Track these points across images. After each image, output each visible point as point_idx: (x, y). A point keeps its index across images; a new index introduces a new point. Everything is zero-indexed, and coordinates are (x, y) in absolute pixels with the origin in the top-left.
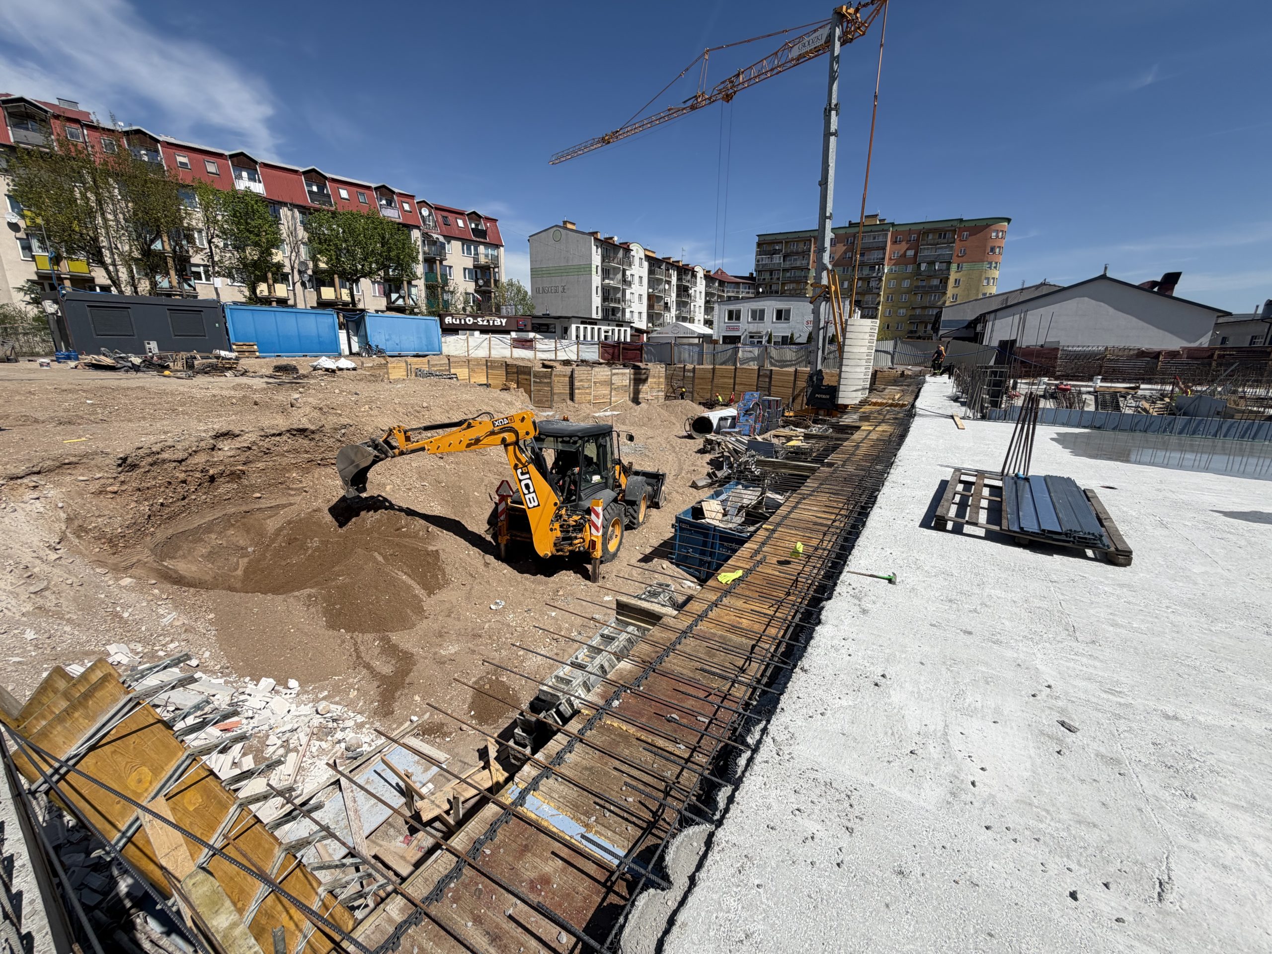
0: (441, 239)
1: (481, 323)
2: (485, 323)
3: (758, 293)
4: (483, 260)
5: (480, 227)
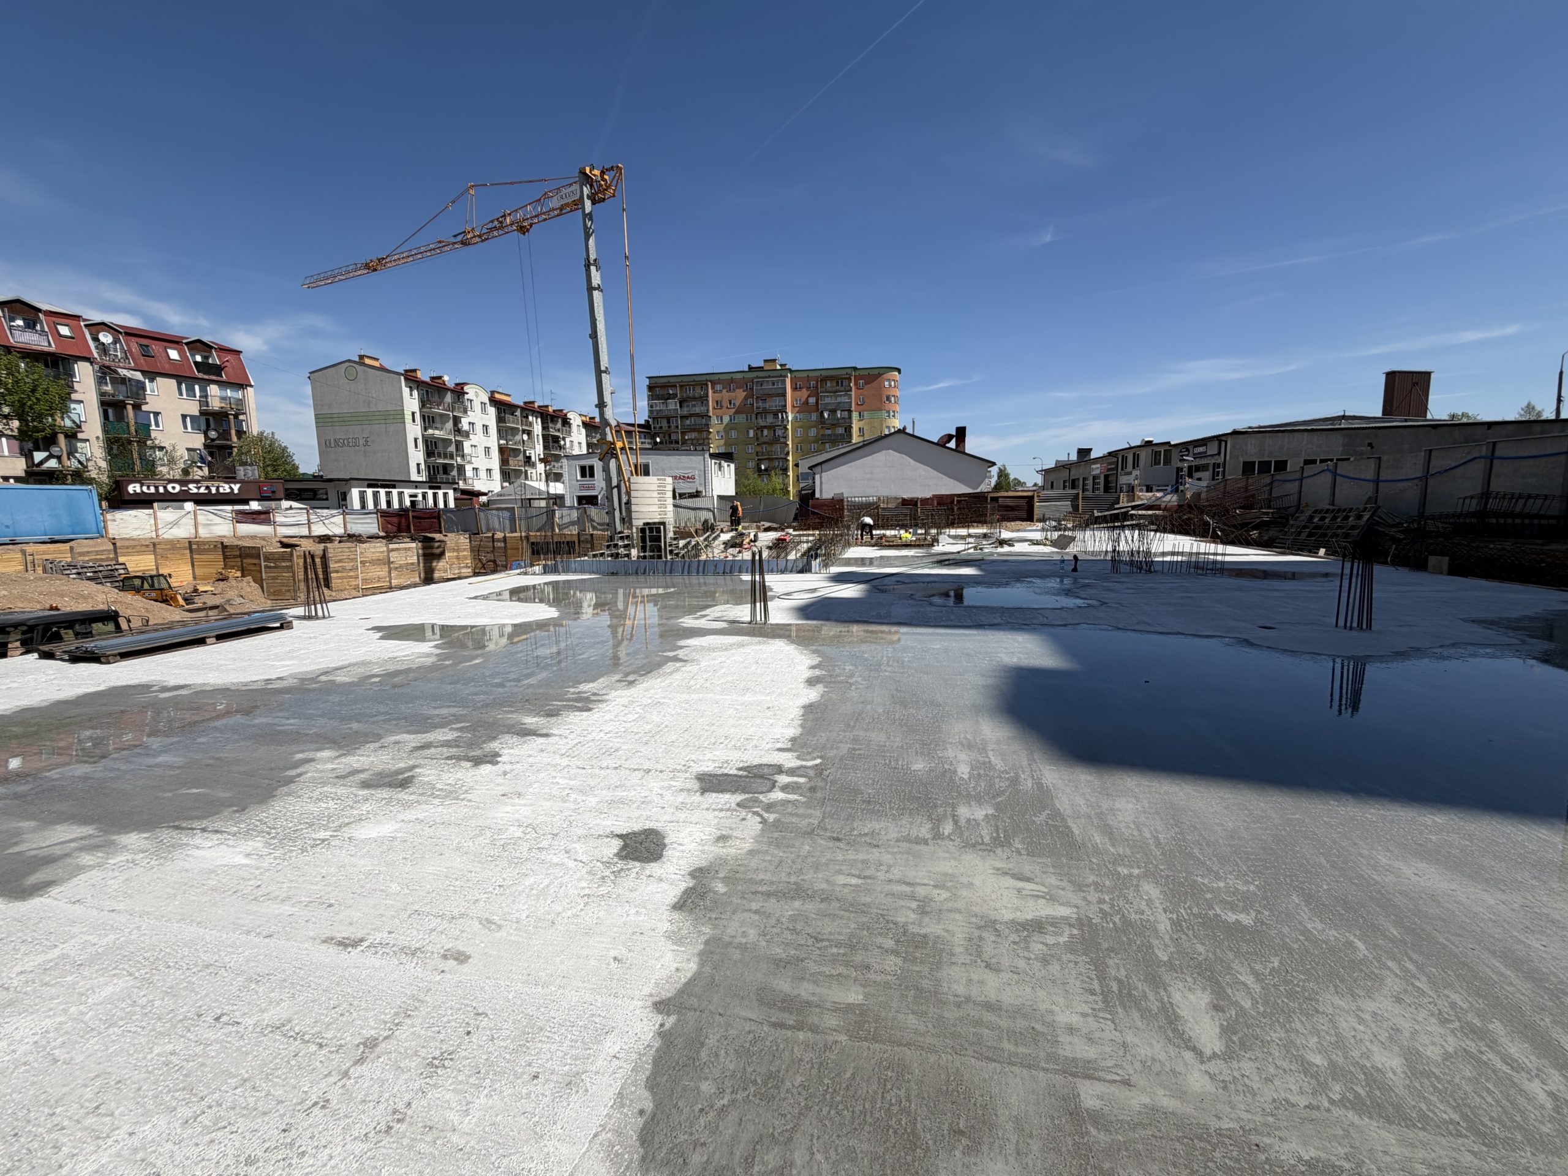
0: (138, 376)
1: (195, 491)
2: (202, 490)
3: (656, 443)
4: (215, 404)
5: (210, 361)
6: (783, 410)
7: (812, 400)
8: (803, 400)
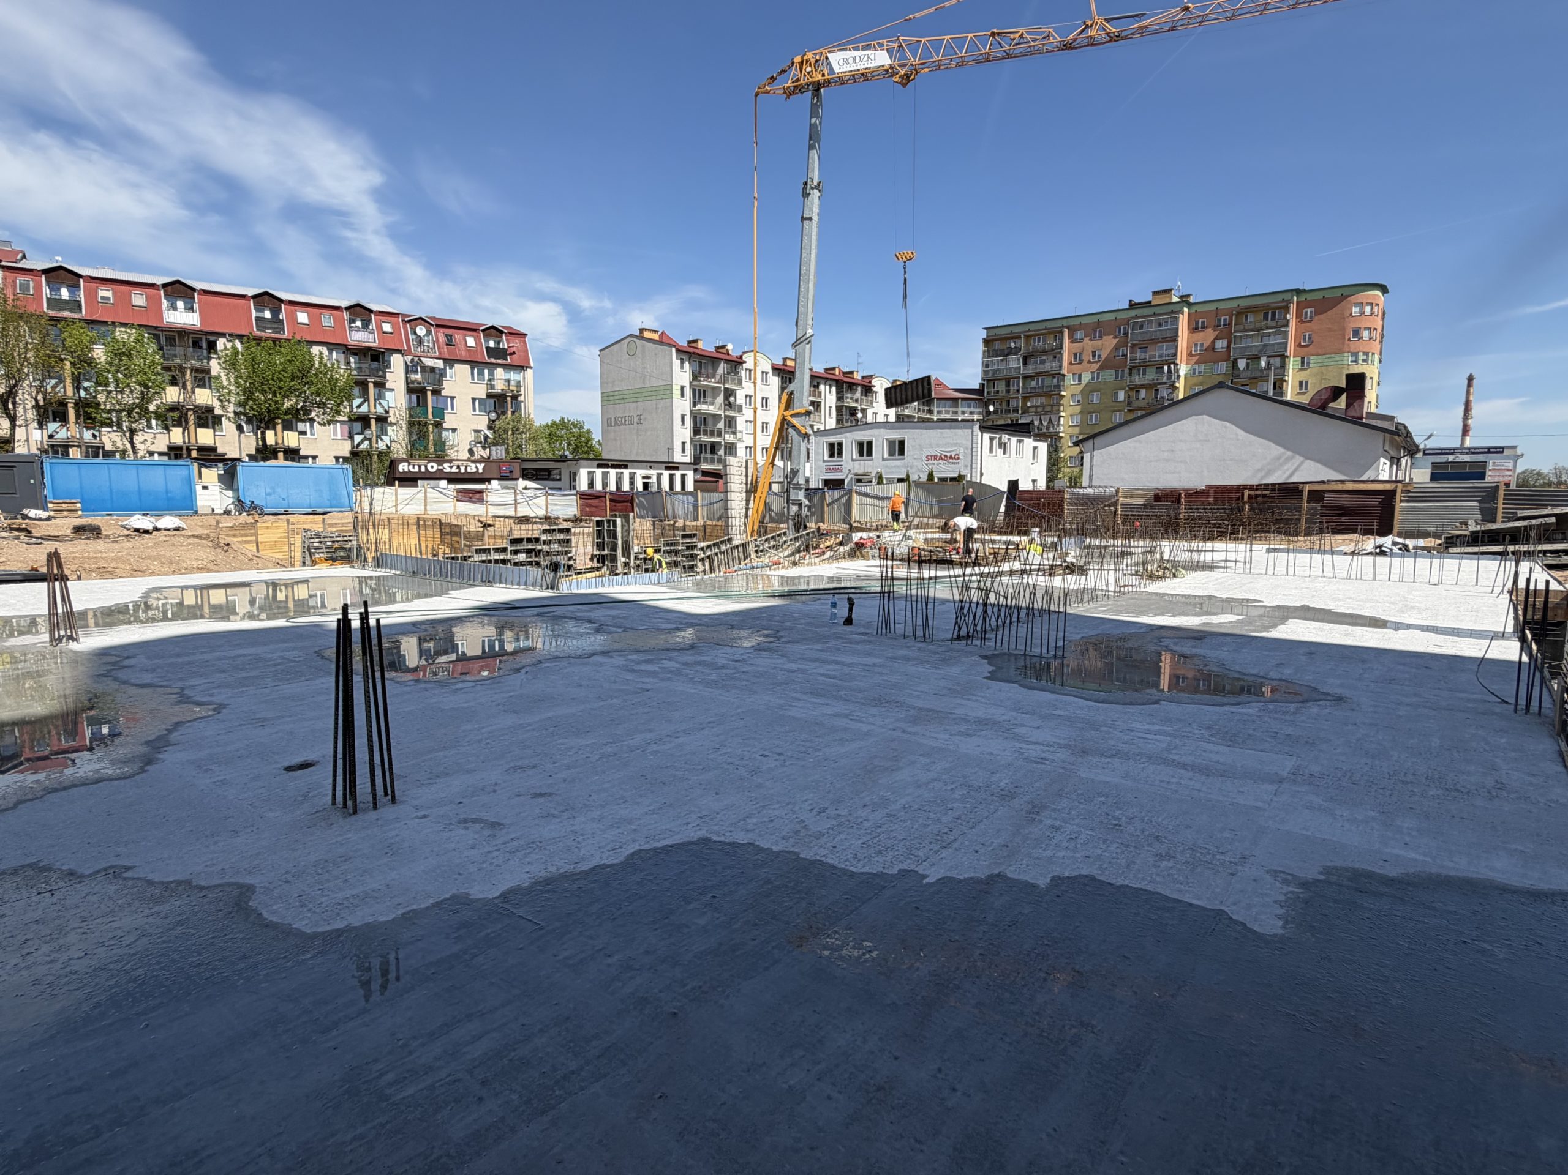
4: (499, 386)
5: (501, 346)
6: (1172, 360)
7: (1221, 344)
8: (1207, 344)
